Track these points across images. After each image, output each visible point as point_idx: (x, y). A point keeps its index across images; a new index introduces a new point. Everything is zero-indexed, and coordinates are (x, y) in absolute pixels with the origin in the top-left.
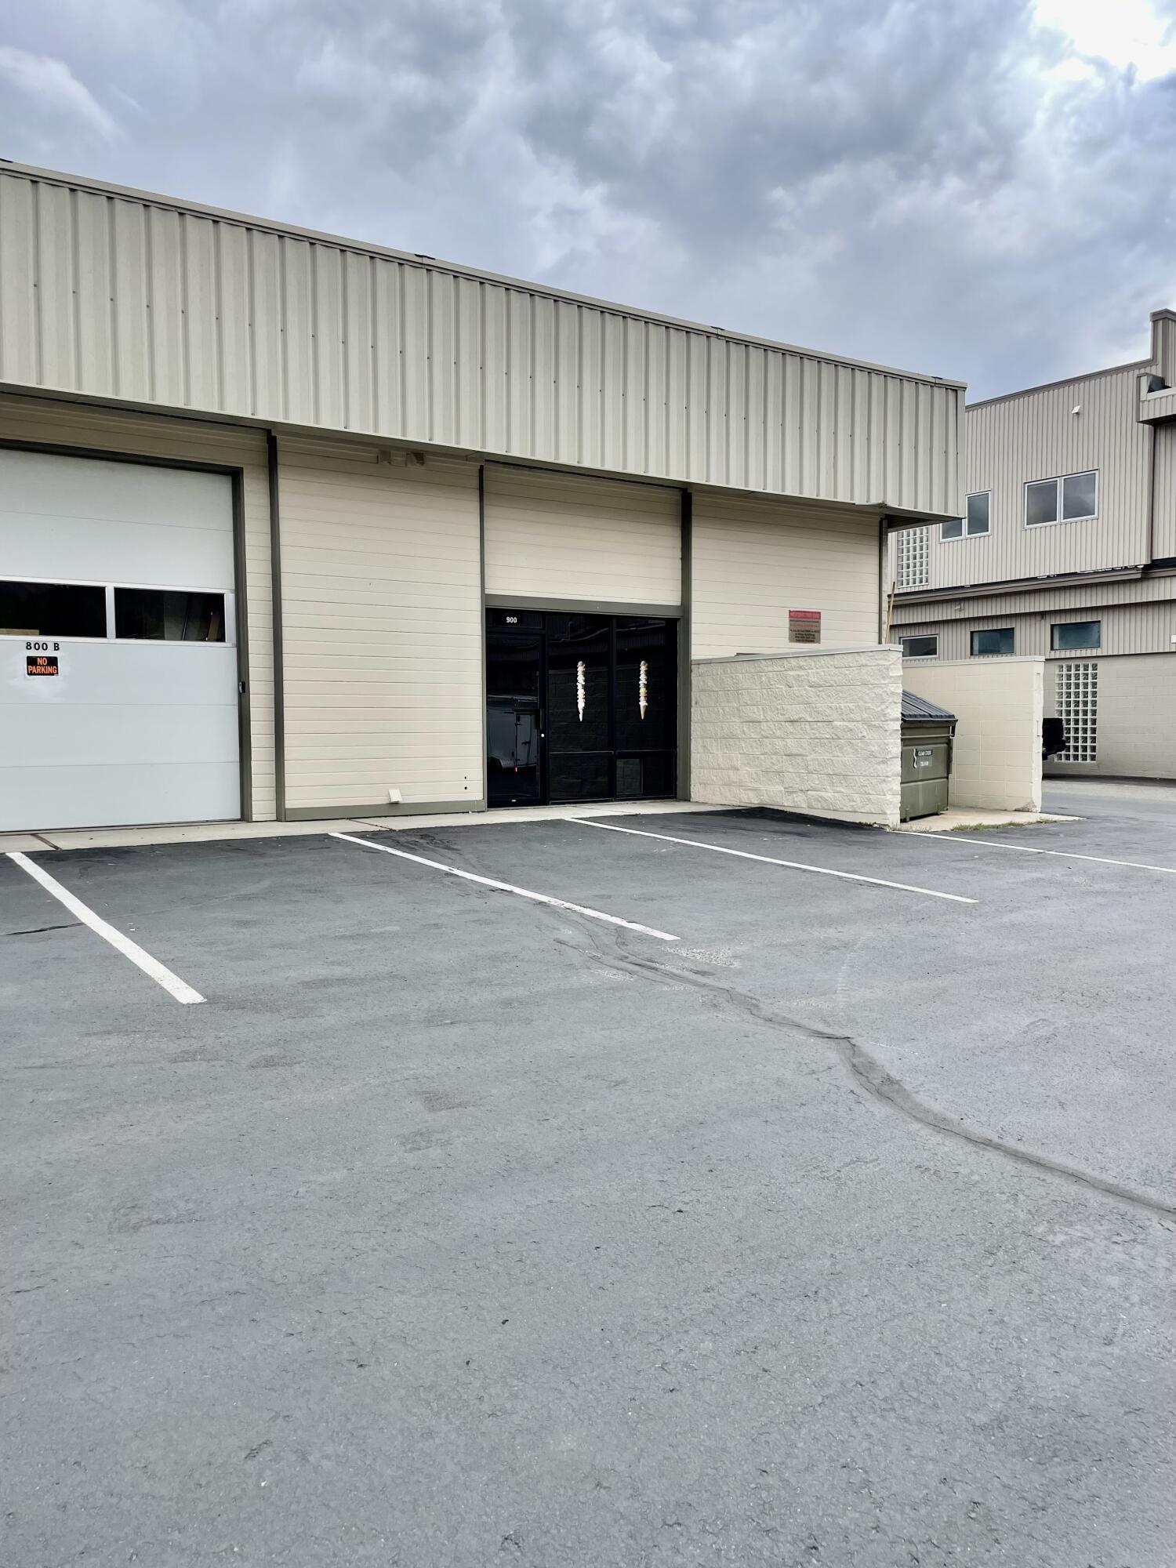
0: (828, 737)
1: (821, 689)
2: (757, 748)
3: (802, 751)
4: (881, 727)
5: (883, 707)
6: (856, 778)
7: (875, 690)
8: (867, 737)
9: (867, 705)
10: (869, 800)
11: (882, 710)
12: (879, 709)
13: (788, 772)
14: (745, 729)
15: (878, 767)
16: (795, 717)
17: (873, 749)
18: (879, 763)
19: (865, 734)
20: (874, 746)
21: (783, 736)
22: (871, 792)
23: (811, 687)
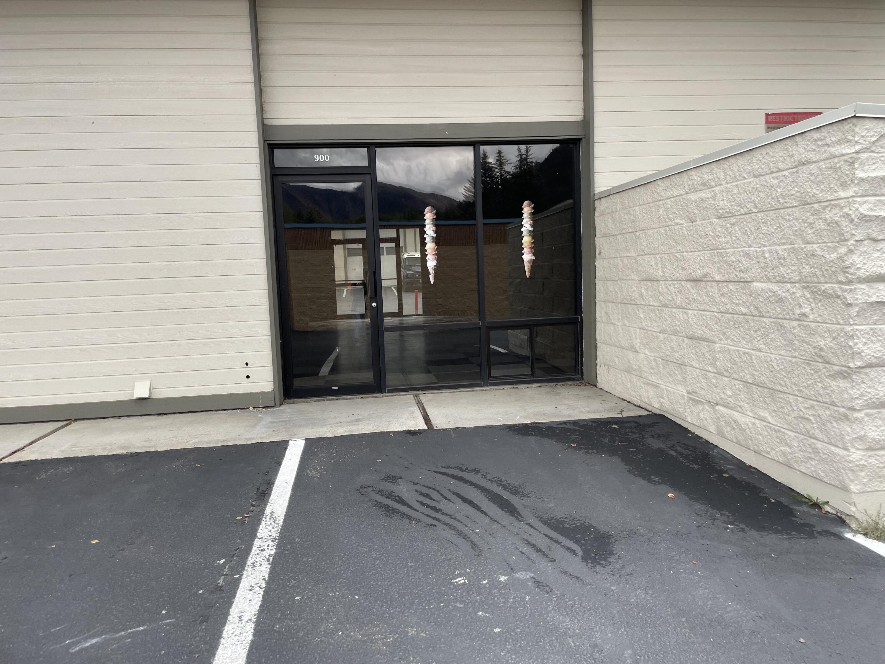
0: (744, 310)
1: (733, 220)
2: (656, 321)
3: (708, 334)
4: (838, 297)
5: (843, 250)
6: (792, 399)
7: (828, 215)
8: (811, 317)
9: (809, 247)
10: (816, 451)
11: (841, 259)
12: (834, 256)
13: (692, 366)
14: (643, 291)
15: (833, 383)
16: (699, 273)
17: (822, 343)
18: (833, 377)
19: (806, 310)
20: (823, 337)
21: (684, 305)
22: (818, 433)
23: (719, 218)
